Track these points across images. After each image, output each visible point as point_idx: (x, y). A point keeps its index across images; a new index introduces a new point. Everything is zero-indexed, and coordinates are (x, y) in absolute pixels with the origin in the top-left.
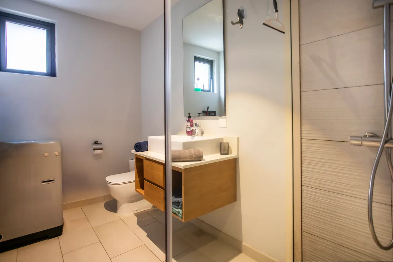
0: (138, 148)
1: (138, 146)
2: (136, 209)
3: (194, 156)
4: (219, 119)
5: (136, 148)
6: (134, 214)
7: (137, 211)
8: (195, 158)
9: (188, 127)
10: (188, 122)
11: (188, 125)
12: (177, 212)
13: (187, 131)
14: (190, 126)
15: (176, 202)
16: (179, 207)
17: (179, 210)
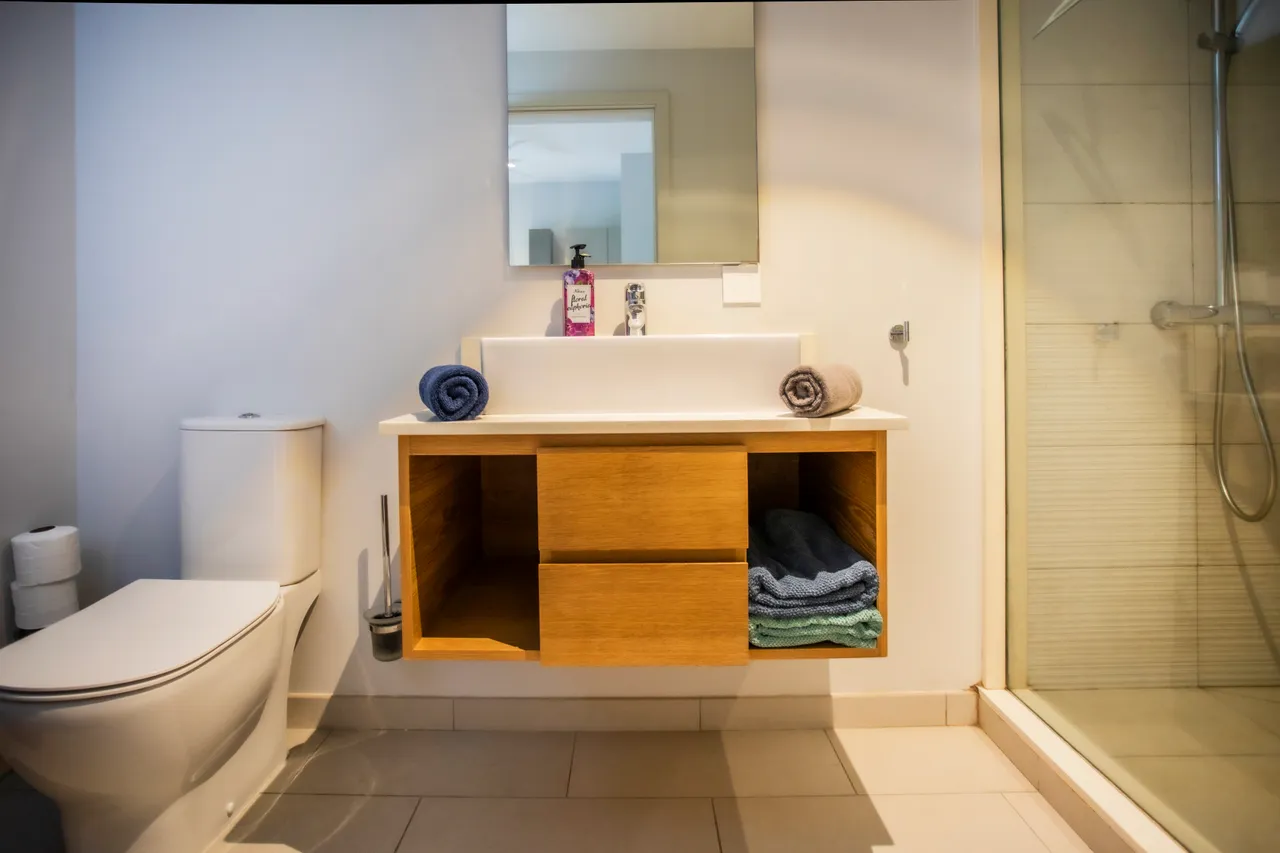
6: (229, 839)
7: (232, 813)
9: (575, 304)
10: (576, 281)
11: (578, 296)
12: (852, 627)
13: (567, 321)
14: (588, 302)
15: (843, 588)
16: (860, 604)
17: (865, 615)
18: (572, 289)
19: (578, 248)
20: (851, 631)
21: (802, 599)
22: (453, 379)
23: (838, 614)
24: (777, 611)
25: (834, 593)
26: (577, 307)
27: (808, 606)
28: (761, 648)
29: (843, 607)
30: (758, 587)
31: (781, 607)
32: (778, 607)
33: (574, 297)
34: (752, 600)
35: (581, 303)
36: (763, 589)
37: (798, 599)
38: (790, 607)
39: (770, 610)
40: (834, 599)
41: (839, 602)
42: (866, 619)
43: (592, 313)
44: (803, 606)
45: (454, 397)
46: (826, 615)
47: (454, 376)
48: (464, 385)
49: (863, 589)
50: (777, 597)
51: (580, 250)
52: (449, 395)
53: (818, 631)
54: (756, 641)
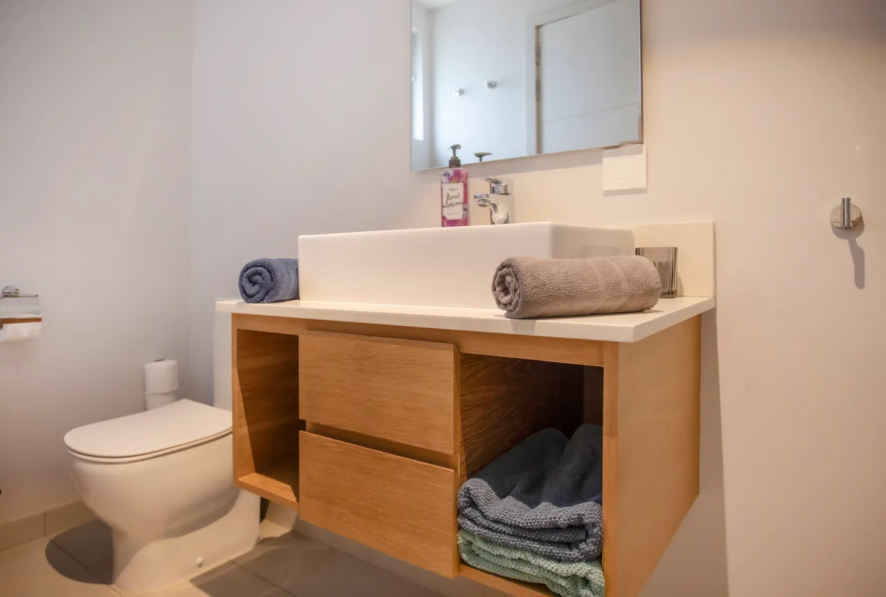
0: (262, 286)
1: (257, 278)
2: (199, 560)
3: (625, 286)
4: (605, 160)
5: (248, 286)
6: (193, 581)
7: (200, 565)
8: (632, 296)
9: (449, 202)
10: (451, 180)
11: (452, 194)
12: (566, 578)
13: (444, 218)
14: (461, 199)
15: (556, 529)
16: (574, 553)
17: (582, 568)
18: (447, 187)
19: (455, 148)
20: (564, 583)
21: (510, 526)
22: (252, 269)
23: (549, 557)
24: (483, 531)
25: (543, 530)
26: (452, 205)
27: (516, 536)
28: (469, 566)
29: (556, 551)
30: (466, 500)
31: (488, 528)
32: (484, 527)
33: (448, 196)
34: (459, 512)
35: (454, 201)
36: (473, 504)
37: (505, 525)
38: (496, 531)
39: (476, 528)
40: (545, 537)
41: (551, 543)
42: (582, 573)
43: (465, 210)
44: (508, 534)
45: (254, 283)
46: (535, 553)
47: (254, 266)
48: (260, 274)
49: (582, 536)
50: (485, 517)
51: (457, 150)
52: (250, 282)
53: (526, 569)
54: (464, 556)
